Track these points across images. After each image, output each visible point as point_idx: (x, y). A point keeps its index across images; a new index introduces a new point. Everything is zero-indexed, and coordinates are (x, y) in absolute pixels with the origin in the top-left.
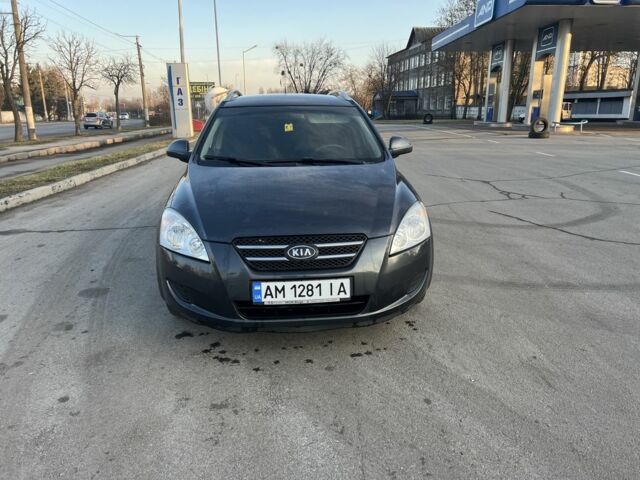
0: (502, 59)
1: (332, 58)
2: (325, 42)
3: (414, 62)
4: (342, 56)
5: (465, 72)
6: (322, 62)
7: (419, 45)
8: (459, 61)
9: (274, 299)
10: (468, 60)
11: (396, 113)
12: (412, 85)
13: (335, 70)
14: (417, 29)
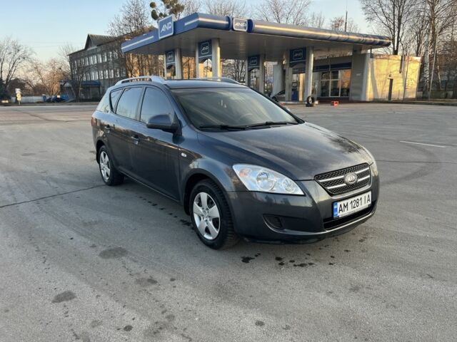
0: (174, 61)
1: (20, 53)
2: (12, 39)
3: (93, 60)
4: (29, 52)
5: (135, 68)
6: (11, 56)
7: (95, 47)
8: (129, 61)
9: (344, 213)
10: (136, 60)
11: (84, 97)
12: (95, 76)
13: (25, 63)
14: (92, 36)
